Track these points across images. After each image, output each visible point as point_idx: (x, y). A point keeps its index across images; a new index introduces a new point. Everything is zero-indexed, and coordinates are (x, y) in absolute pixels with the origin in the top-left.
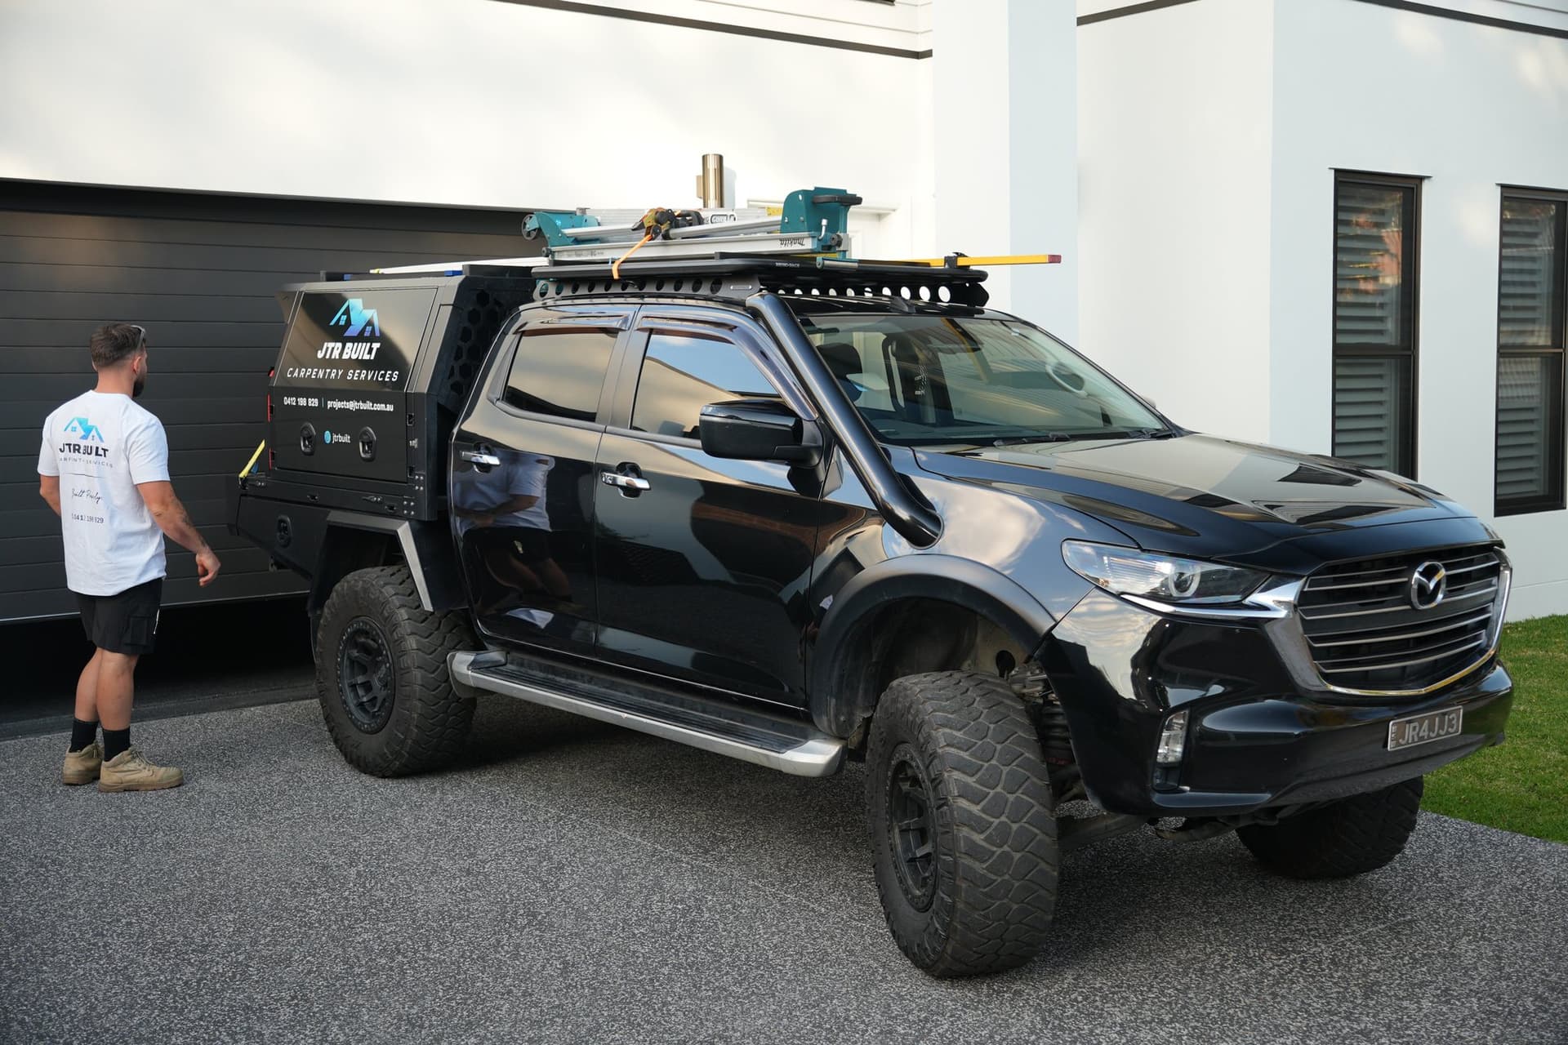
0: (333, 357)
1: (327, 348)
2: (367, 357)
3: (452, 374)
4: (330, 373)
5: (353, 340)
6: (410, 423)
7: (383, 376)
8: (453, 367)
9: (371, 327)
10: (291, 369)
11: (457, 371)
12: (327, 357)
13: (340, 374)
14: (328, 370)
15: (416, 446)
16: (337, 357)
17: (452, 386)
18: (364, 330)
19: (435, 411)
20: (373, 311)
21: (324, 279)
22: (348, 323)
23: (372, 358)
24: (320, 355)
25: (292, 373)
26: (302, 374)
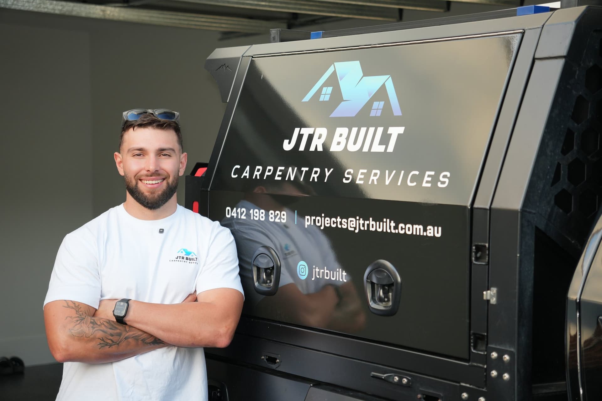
0: (312, 149)
1: (300, 136)
2: (378, 148)
3: (556, 178)
4: (308, 174)
5: (348, 122)
6: (477, 259)
7: (419, 179)
8: (559, 165)
9: (382, 103)
10: (238, 167)
11: (563, 172)
12: (302, 148)
13: (327, 174)
14: (305, 169)
15: (493, 301)
16: (320, 149)
17: (557, 198)
18: (368, 106)
19: (531, 242)
20: (386, 77)
21: (277, 38)
22: (337, 97)
23: (391, 149)
24: (288, 146)
25: (239, 172)
26: (257, 174)
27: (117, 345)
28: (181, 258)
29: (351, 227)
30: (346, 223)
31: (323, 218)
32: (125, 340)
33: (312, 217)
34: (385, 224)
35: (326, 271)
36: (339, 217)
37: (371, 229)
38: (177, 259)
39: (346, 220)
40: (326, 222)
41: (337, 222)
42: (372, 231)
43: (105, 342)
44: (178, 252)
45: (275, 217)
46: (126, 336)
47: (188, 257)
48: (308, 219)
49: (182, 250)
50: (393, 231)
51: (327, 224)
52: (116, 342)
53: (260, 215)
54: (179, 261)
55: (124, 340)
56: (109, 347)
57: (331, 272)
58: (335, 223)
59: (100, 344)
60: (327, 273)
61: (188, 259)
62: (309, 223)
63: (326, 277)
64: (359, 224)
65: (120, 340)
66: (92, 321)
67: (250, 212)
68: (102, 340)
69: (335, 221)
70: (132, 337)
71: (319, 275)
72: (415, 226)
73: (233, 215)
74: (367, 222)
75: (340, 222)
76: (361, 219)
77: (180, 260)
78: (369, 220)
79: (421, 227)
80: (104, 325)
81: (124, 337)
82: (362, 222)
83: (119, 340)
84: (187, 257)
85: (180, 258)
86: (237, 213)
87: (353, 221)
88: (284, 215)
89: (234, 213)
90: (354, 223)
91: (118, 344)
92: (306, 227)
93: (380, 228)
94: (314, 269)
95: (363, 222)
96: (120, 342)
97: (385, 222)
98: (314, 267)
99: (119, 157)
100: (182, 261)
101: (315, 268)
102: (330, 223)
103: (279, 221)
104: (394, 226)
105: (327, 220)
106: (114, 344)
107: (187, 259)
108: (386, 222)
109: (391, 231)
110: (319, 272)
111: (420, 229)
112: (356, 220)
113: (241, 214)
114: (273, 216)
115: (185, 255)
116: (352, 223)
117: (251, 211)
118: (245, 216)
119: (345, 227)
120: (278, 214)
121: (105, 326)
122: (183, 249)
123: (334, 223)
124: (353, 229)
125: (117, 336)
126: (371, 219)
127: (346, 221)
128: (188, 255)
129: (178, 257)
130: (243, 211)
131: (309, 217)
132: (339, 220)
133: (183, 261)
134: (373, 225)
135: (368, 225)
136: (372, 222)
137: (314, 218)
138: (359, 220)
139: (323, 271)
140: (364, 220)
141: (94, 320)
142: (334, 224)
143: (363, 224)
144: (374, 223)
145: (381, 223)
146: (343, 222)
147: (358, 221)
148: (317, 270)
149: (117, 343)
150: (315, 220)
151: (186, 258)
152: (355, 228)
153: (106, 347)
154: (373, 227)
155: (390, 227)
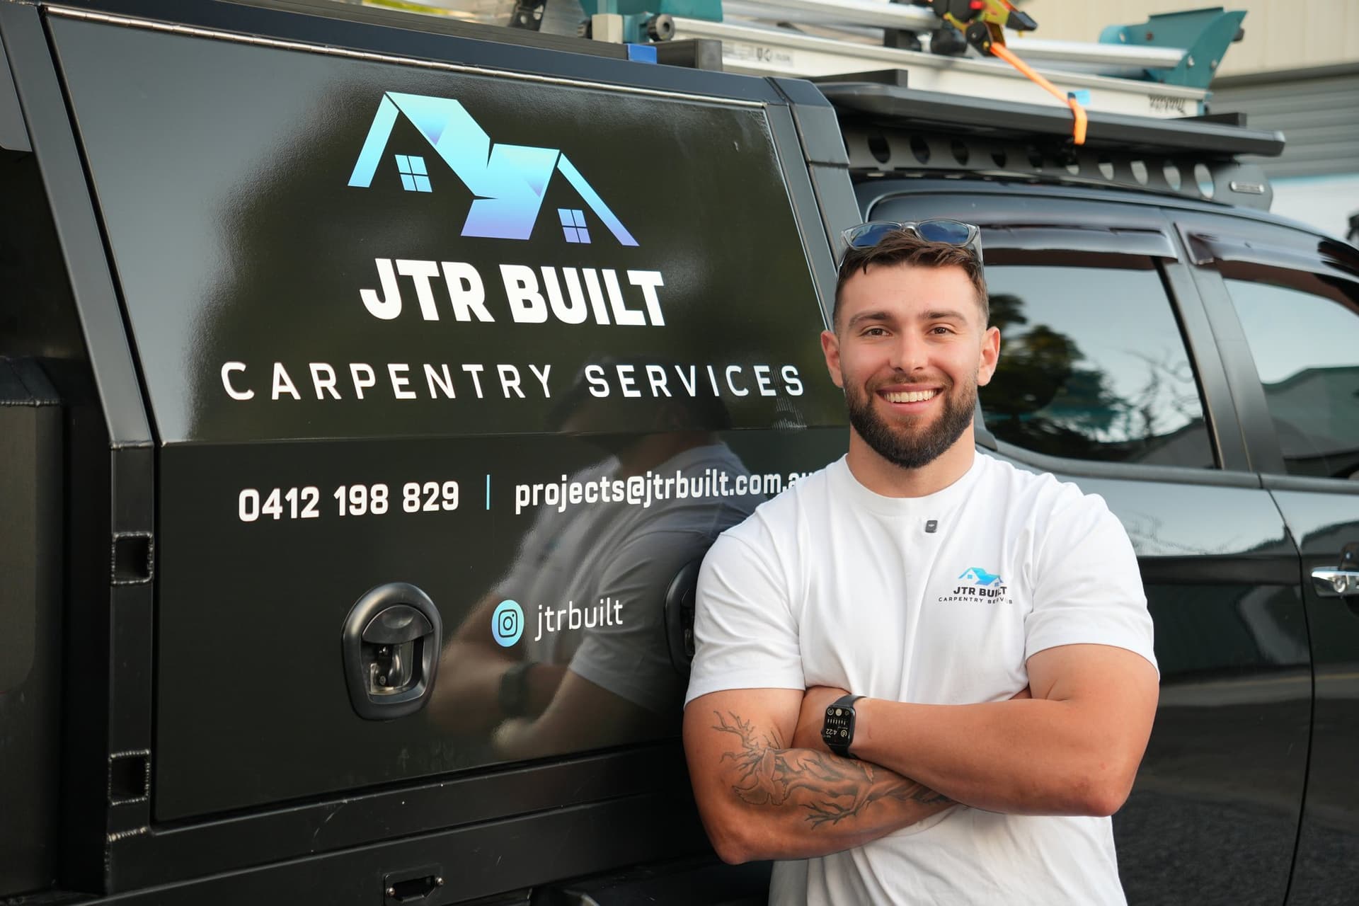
2: (629, 317)
5: (523, 254)
13: (544, 379)
20: (551, 152)
27: (852, 816)
28: (967, 591)
29: (633, 497)
30: (622, 489)
31: (564, 486)
32: (868, 801)
33: (535, 486)
34: (708, 479)
35: (572, 612)
36: (604, 479)
37: (679, 495)
38: (956, 595)
39: (621, 483)
40: (572, 493)
41: (600, 489)
42: (680, 498)
43: (821, 811)
44: (961, 577)
45: (424, 498)
46: (869, 792)
47: (986, 588)
48: (523, 493)
49: (971, 571)
50: (725, 493)
51: (576, 497)
52: (849, 810)
53: (369, 499)
54: (963, 599)
55: (866, 803)
56: (834, 824)
57: (586, 610)
58: (596, 492)
59: (812, 817)
60: (575, 615)
61: (987, 592)
62: (526, 503)
63: (571, 626)
64: (653, 487)
65: (856, 804)
66: (779, 762)
67: (336, 495)
68: (812, 808)
69: (596, 489)
70: (884, 794)
71: (553, 624)
72: (766, 477)
73: (267, 510)
74: (669, 482)
75: (607, 488)
76: (657, 476)
77: (963, 596)
78: (675, 477)
79: (778, 477)
80: (809, 769)
81: (867, 796)
82: (658, 481)
83: (853, 804)
84: (983, 587)
85: (964, 593)
86: (286, 505)
87: (638, 483)
88: (450, 490)
89: (272, 505)
90: (641, 486)
91: (854, 813)
92: (518, 512)
93: (697, 490)
94: (540, 614)
95: (661, 482)
96: (858, 808)
97: (708, 476)
98: (540, 607)
99: (833, 343)
100: (969, 599)
101: (544, 610)
102: (583, 495)
103: (436, 508)
104: (726, 482)
105: (576, 489)
106: (843, 813)
107: (982, 592)
108: (711, 477)
109: (720, 493)
110: (553, 618)
111: (776, 481)
112: (646, 479)
113: (302, 504)
114: (415, 498)
115: (978, 583)
116: (636, 486)
117: (340, 493)
118: (314, 509)
119: (620, 499)
120: (431, 491)
121: (811, 772)
122: (973, 568)
123: (592, 492)
124: (638, 501)
125: (847, 794)
126: (679, 473)
127: (622, 486)
128: (987, 584)
129: (959, 588)
130: (310, 497)
131: (526, 488)
132: (605, 484)
133: (973, 600)
134: (683, 486)
135: (673, 487)
136: (681, 480)
137: (541, 487)
138: (653, 478)
139: (564, 612)
140: (663, 477)
141: (783, 761)
142: (591, 495)
143: (660, 486)
144: (685, 481)
145: (701, 480)
146: (615, 490)
147: (649, 482)
148: (549, 613)
149: (851, 811)
150: (541, 493)
151: (981, 590)
152: (644, 498)
153: (826, 823)
154: (682, 490)
155: (719, 484)
